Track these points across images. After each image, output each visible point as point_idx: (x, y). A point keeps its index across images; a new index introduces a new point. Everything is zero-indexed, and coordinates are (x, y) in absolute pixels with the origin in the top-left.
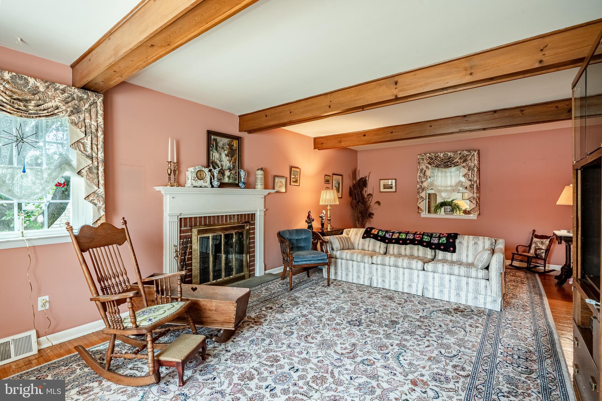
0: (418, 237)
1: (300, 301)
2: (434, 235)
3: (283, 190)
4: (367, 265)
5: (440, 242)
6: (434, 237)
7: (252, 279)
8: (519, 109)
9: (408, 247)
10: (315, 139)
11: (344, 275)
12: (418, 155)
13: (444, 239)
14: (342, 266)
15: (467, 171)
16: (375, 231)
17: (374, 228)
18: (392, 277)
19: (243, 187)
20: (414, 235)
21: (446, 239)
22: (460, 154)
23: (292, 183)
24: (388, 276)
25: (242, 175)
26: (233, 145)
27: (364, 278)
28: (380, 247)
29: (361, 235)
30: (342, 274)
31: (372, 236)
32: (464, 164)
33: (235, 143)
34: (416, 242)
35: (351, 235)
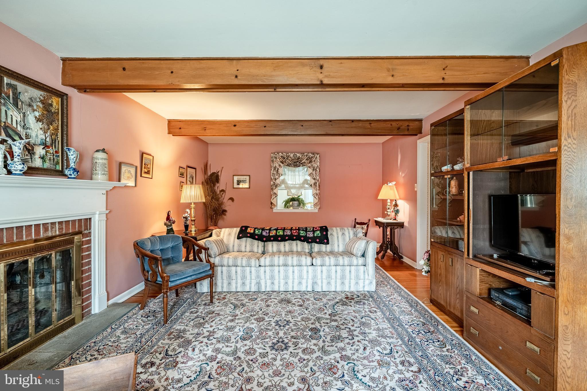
0: (295, 233)
1: (188, 336)
2: (308, 229)
3: (132, 183)
4: (253, 269)
5: (315, 235)
6: (309, 231)
7: (88, 320)
8: (368, 122)
9: (287, 243)
10: (170, 122)
11: (225, 285)
12: (272, 153)
13: (318, 232)
14: (222, 275)
15: (312, 171)
16: (251, 230)
17: (249, 227)
18: (282, 277)
19: (73, 176)
20: (291, 231)
21: (320, 232)
22: (307, 155)
23: (143, 175)
24: (277, 277)
25: (72, 157)
26: (51, 105)
27: (251, 283)
28: (258, 246)
29: (235, 235)
30: (222, 284)
31: (249, 235)
32: (310, 165)
33: (56, 102)
34: (295, 238)
35: (223, 237)
